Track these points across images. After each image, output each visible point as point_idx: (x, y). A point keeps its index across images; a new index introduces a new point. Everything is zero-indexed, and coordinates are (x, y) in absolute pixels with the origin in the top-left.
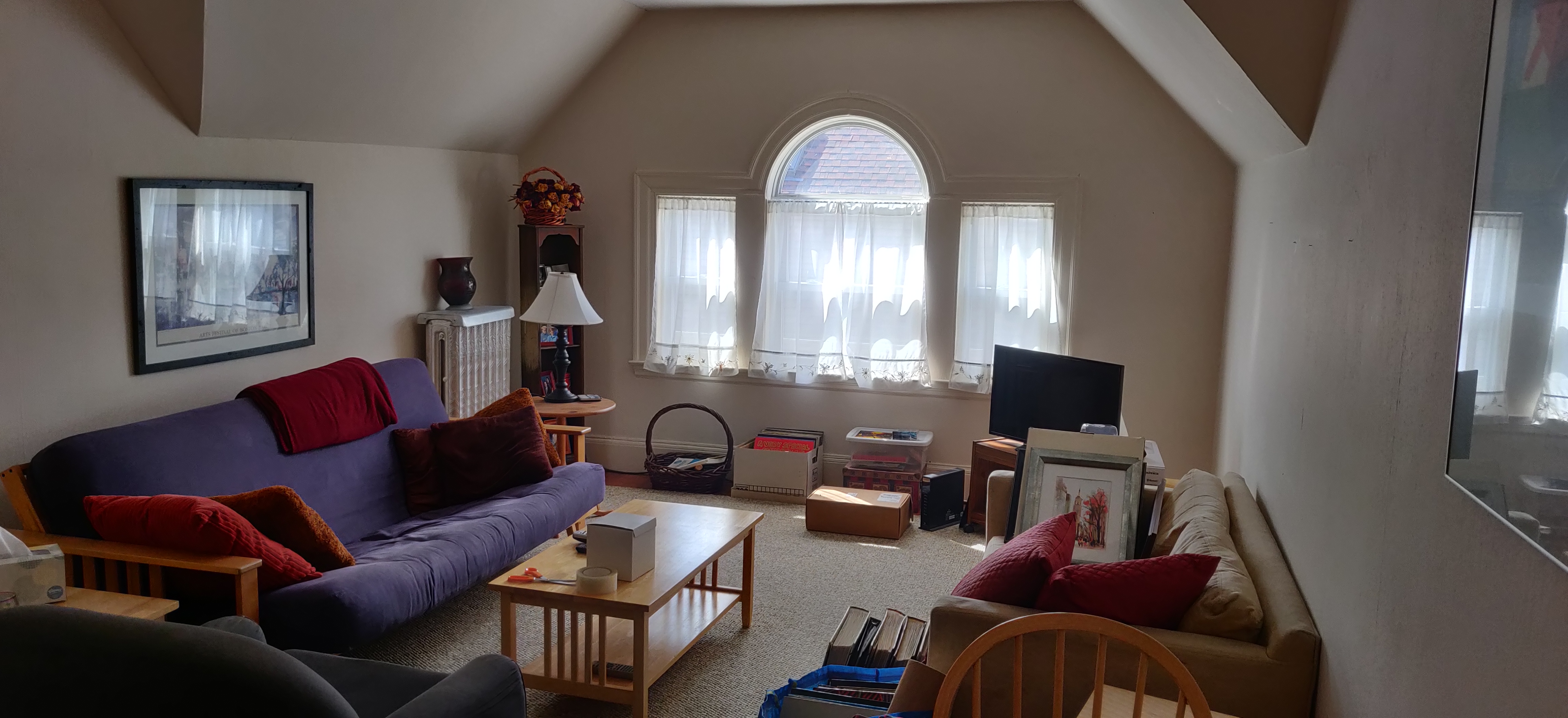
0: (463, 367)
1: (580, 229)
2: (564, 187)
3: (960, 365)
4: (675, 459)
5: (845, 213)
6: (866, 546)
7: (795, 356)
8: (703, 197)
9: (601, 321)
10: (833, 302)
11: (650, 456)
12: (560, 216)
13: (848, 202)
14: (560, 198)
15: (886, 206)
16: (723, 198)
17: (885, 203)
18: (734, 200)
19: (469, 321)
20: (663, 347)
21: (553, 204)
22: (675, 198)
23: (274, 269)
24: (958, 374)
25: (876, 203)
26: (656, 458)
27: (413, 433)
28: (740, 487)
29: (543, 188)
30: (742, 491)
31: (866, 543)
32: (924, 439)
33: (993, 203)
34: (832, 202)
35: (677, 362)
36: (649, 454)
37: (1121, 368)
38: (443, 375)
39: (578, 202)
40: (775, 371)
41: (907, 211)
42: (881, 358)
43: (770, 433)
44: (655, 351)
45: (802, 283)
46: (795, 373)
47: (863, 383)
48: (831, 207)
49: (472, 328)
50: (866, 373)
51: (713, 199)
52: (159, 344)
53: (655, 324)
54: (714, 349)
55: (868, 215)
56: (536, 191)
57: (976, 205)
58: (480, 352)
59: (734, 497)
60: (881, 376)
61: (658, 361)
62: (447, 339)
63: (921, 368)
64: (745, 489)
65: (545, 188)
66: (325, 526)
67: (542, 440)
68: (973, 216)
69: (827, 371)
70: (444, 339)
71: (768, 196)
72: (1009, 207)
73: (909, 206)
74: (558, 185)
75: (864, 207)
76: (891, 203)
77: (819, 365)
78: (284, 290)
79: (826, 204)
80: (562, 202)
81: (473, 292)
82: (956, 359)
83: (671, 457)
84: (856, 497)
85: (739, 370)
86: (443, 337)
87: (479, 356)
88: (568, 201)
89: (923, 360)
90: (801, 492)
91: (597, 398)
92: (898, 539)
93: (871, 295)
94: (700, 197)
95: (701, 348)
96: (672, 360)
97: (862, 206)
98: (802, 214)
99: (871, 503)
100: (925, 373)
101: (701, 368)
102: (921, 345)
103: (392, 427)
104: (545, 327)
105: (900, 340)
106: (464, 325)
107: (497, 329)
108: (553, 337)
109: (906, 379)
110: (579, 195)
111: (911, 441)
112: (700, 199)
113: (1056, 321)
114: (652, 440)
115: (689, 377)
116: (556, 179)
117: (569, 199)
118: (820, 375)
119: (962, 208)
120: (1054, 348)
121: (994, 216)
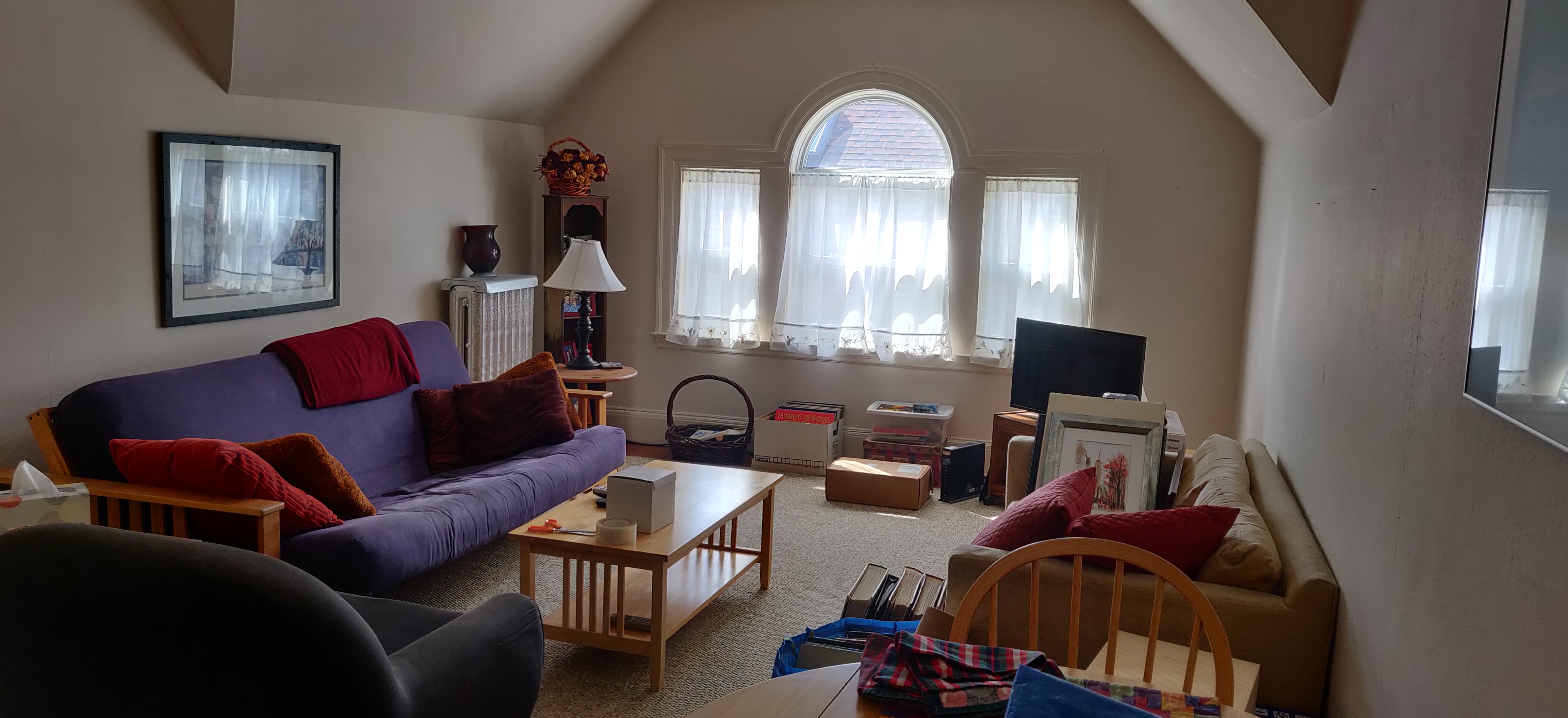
0: (486, 333)
1: (604, 200)
2: (589, 157)
3: (982, 340)
4: (696, 431)
5: (869, 187)
6: (885, 516)
7: (817, 330)
8: (728, 170)
9: (625, 289)
10: (855, 276)
11: (671, 427)
12: (585, 186)
13: (873, 176)
14: (585, 168)
15: (910, 180)
16: (747, 170)
17: (909, 177)
18: (759, 173)
19: (493, 288)
20: (685, 319)
21: (578, 174)
22: (700, 171)
23: (300, 229)
24: (979, 348)
25: (900, 177)
26: (677, 429)
27: (434, 394)
28: (761, 458)
29: (568, 158)
30: (762, 460)
31: (887, 513)
32: (945, 413)
33: (1017, 178)
34: (856, 176)
35: (699, 334)
36: (670, 425)
38: (466, 341)
39: (603, 173)
40: (797, 344)
41: (931, 186)
42: (903, 332)
43: (791, 406)
44: (677, 323)
45: (824, 256)
46: (817, 347)
47: (883, 357)
48: (855, 182)
49: (496, 294)
50: (887, 347)
51: (738, 172)
52: (186, 297)
53: (678, 296)
54: (736, 321)
55: (892, 190)
56: (561, 160)
57: (1000, 180)
58: (503, 319)
59: (754, 467)
60: (902, 350)
61: (680, 333)
62: (470, 304)
64: (766, 461)
65: (570, 157)
66: (347, 475)
67: (563, 404)
68: (997, 190)
69: (849, 344)
70: (467, 305)
71: (792, 169)
72: (1032, 182)
73: (933, 180)
74: (583, 155)
75: (888, 180)
76: (915, 177)
77: (841, 339)
78: (309, 250)
79: (850, 177)
80: (587, 173)
81: (498, 260)
82: (978, 333)
83: (692, 428)
84: (876, 468)
85: (761, 343)
86: (466, 304)
87: (502, 323)
89: (945, 334)
90: (821, 465)
91: (620, 366)
92: (917, 510)
93: (893, 269)
94: (724, 170)
95: (724, 320)
96: (694, 332)
98: (826, 188)
99: (890, 474)
100: (947, 347)
101: (723, 341)
102: (942, 319)
103: (414, 387)
104: (568, 297)
105: (922, 314)
106: (488, 292)
107: (521, 297)
108: (576, 307)
109: (928, 352)
110: (604, 166)
111: (931, 415)
112: (724, 172)
113: (1078, 296)
114: (673, 412)
115: (711, 349)
116: (581, 149)
117: (594, 170)
118: (841, 348)
119: (986, 182)
120: (1076, 323)
121: (1018, 191)
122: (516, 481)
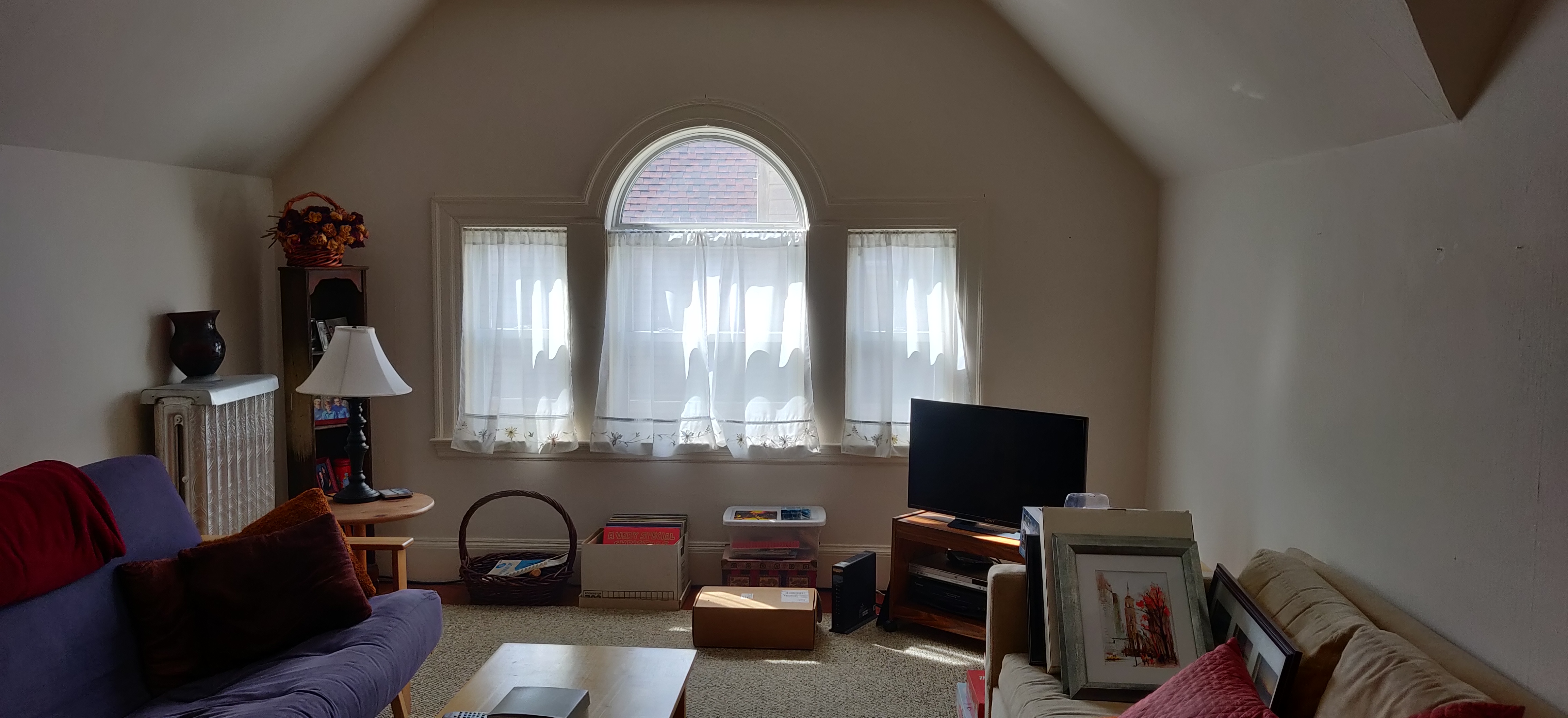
0: (211, 461)
1: (362, 271)
2: (344, 217)
3: (853, 425)
4: (497, 562)
5: (707, 245)
7: (651, 423)
8: (524, 228)
9: (411, 390)
10: (695, 353)
11: (466, 560)
12: (337, 255)
13: (710, 232)
14: (338, 231)
15: (756, 235)
16: (550, 228)
17: (755, 232)
18: (565, 231)
19: (219, 397)
20: (475, 420)
21: (328, 239)
22: (487, 230)
24: (850, 435)
25: (744, 232)
26: (474, 561)
27: (150, 567)
28: (591, 593)
29: (315, 218)
30: (593, 599)
31: (776, 659)
32: (818, 517)
33: (884, 230)
34: (690, 232)
35: (496, 438)
36: (465, 559)
37: (1086, 420)
38: (181, 473)
39: (362, 236)
40: (625, 443)
41: (781, 243)
42: (757, 421)
43: (622, 521)
44: (464, 424)
45: (654, 332)
46: (652, 444)
47: (736, 451)
48: (688, 239)
49: (222, 407)
50: (741, 440)
51: (537, 231)
53: (464, 389)
54: (544, 418)
55: (735, 248)
56: (306, 221)
57: (864, 233)
58: (233, 438)
59: (584, 608)
60: (759, 443)
61: (469, 438)
62: (186, 422)
63: (807, 430)
64: (597, 596)
65: (318, 217)
67: (349, 563)
68: (862, 245)
69: (691, 439)
70: (182, 424)
71: (608, 226)
72: (903, 235)
73: (784, 235)
74: (336, 213)
75: (729, 237)
76: (763, 232)
77: (681, 433)
79: (681, 234)
80: (341, 236)
81: (222, 358)
82: (847, 417)
83: (491, 560)
84: (754, 599)
85: (580, 444)
86: (180, 422)
87: (233, 444)
88: (349, 234)
89: (809, 421)
90: (671, 595)
91: (407, 493)
92: (812, 650)
93: (743, 345)
94: (520, 228)
95: (528, 418)
96: (490, 435)
97: (727, 236)
98: (652, 247)
99: (771, 605)
100: (812, 436)
101: (528, 444)
102: (804, 402)
103: (116, 562)
104: (319, 400)
105: (779, 398)
106: (213, 404)
107: (256, 406)
108: (330, 412)
109: (789, 444)
110: (363, 228)
111: (802, 521)
112: (519, 231)
113: (964, 367)
114: (467, 539)
115: (510, 455)
116: (331, 207)
117: (350, 232)
118: (681, 445)
119: (848, 237)
120: (963, 401)
121: (887, 245)
122: (306, 708)
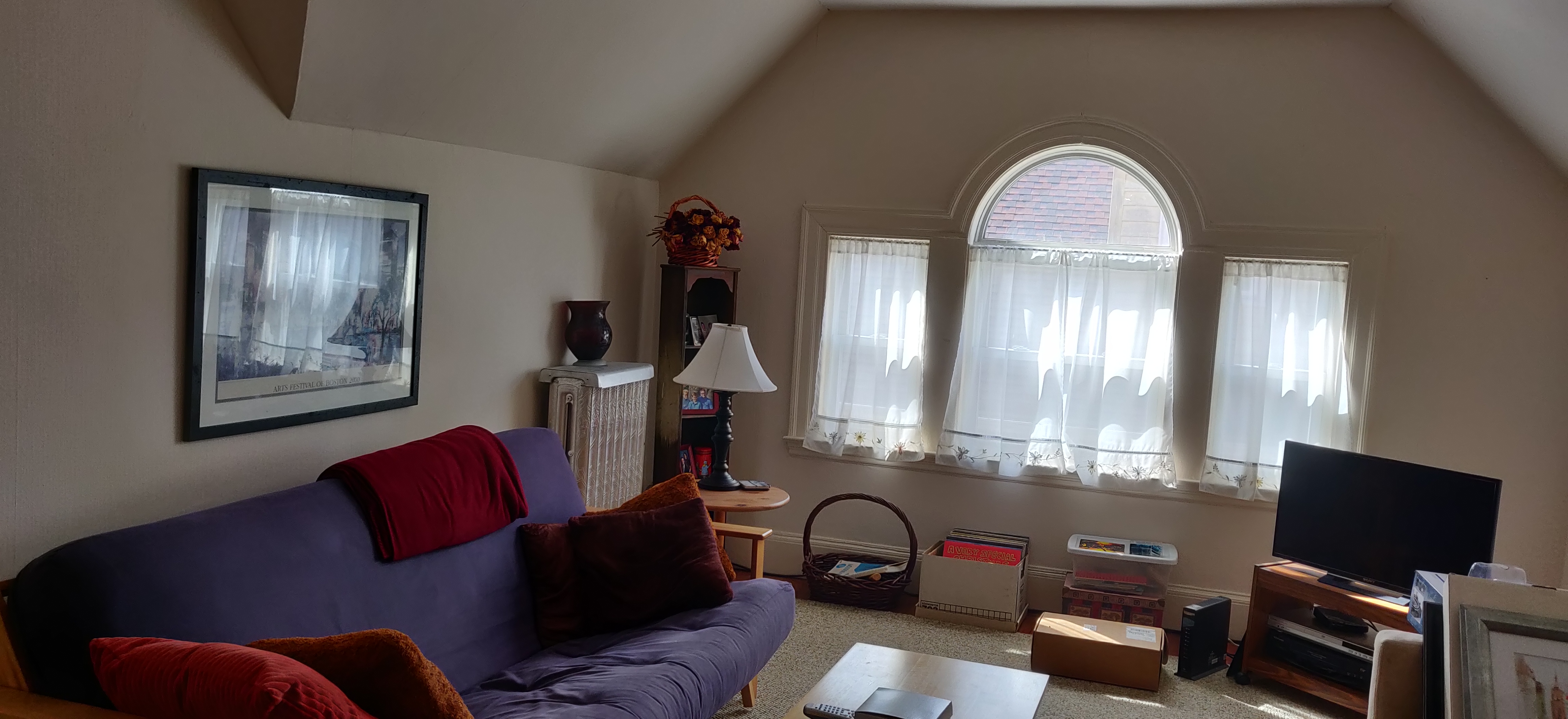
0: (594, 438)
1: (735, 273)
2: (722, 220)
3: (1214, 462)
4: (838, 562)
5: (1071, 265)
6: (1119, 701)
7: (999, 441)
8: (888, 239)
9: (775, 388)
10: (1050, 373)
11: (809, 557)
12: (714, 256)
13: (1075, 252)
14: (717, 233)
15: (1124, 258)
16: (913, 241)
17: (1123, 254)
18: (927, 244)
19: (606, 381)
20: (826, 421)
21: (707, 240)
22: (852, 240)
23: (373, 304)
24: (1210, 473)
25: (1111, 254)
26: (816, 558)
27: (545, 531)
28: (929, 604)
29: (698, 220)
30: (930, 609)
31: (1118, 696)
32: (1169, 556)
33: (1266, 259)
34: (1054, 251)
35: (846, 441)
36: (808, 555)
37: (1498, 483)
39: (738, 239)
40: (972, 458)
41: (1151, 267)
42: (1110, 449)
43: (963, 536)
44: (816, 425)
45: (1009, 350)
46: (998, 462)
47: (1086, 478)
48: (1052, 258)
49: (607, 390)
50: (1092, 467)
52: (218, 399)
53: (819, 392)
54: (892, 426)
55: (1100, 269)
56: (689, 222)
57: (1243, 261)
58: (613, 420)
59: (920, 617)
60: (1110, 472)
61: (820, 438)
62: (576, 402)
63: (1163, 464)
64: (934, 608)
65: (701, 219)
67: (715, 547)
68: (1239, 274)
69: (1039, 461)
70: (572, 402)
71: (971, 242)
72: (1286, 265)
73: (1155, 259)
74: (715, 216)
75: (1095, 258)
76: (1132, 254)
77: (1029, 454)
78: (384, 332)
79: (1045, 253)
80: (719, 239)
81: (609, 345)
82: (1208, 453)
83: (832, 559)
84: (1097, 631)
85: (926, 455)
86: (571, 400)
87: (612, 425)
88: (726, 237)
89: (1166, 454)
90: (1008, 616)
91: (765, 486)
92: (1157, 692)
93: (1102, 369)
94: (884, 239)
95: (878, 424)
96: (840, 438)
97: (1093, 257)
98: (1014, 264)
99: (1116, 640)
100: (1168, 470)
101: (875, 450)
102: (1162, 434)
103: (519, 522)
104: (688, 391)
105: (1135, 429)
106: (599, 387)
107: (634, 391)
108: (696, 403)
109: (1143, 477)
110: (739, 232)
111: (1151, 558)
112: (883, 241)
113: (1347, 412)
114: (811, 536)
115: (857, 459)
116: (712, 210)
117: (727, 235)
118: (1029, 466)
119: (1225, 264)
120: (1342, 447)
121: (1267, 275)
122: (678, 678)
